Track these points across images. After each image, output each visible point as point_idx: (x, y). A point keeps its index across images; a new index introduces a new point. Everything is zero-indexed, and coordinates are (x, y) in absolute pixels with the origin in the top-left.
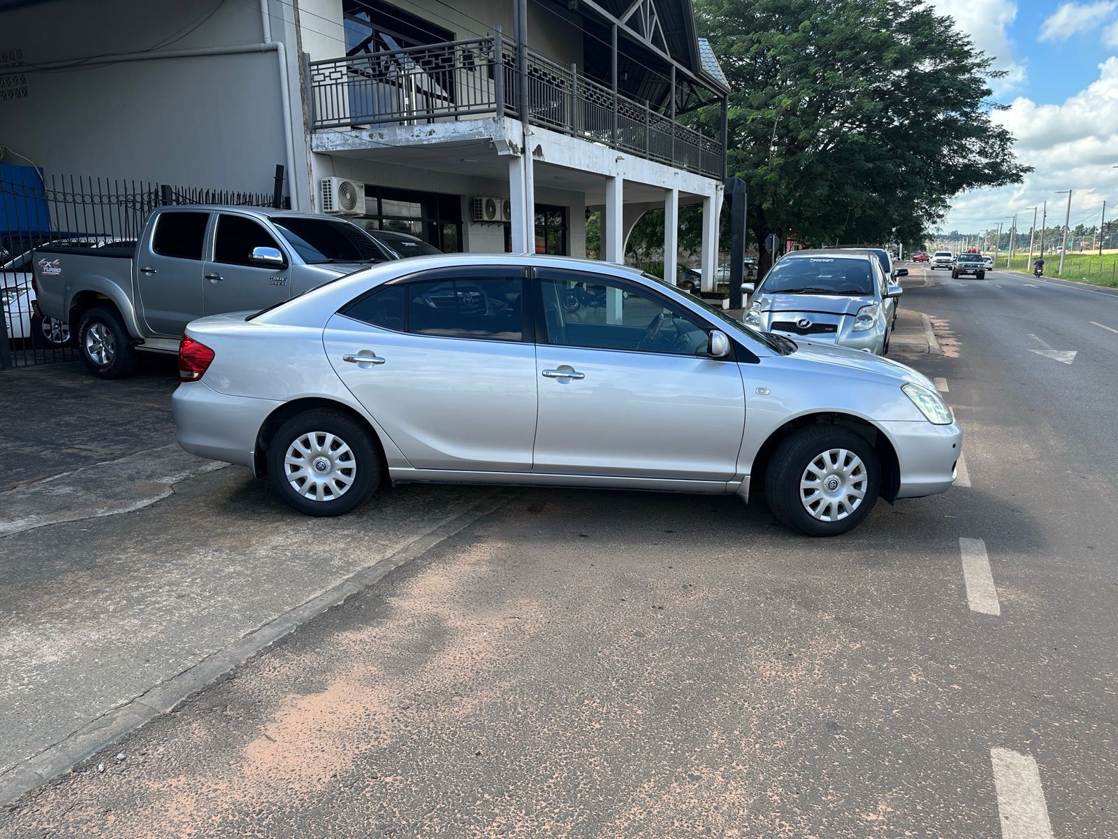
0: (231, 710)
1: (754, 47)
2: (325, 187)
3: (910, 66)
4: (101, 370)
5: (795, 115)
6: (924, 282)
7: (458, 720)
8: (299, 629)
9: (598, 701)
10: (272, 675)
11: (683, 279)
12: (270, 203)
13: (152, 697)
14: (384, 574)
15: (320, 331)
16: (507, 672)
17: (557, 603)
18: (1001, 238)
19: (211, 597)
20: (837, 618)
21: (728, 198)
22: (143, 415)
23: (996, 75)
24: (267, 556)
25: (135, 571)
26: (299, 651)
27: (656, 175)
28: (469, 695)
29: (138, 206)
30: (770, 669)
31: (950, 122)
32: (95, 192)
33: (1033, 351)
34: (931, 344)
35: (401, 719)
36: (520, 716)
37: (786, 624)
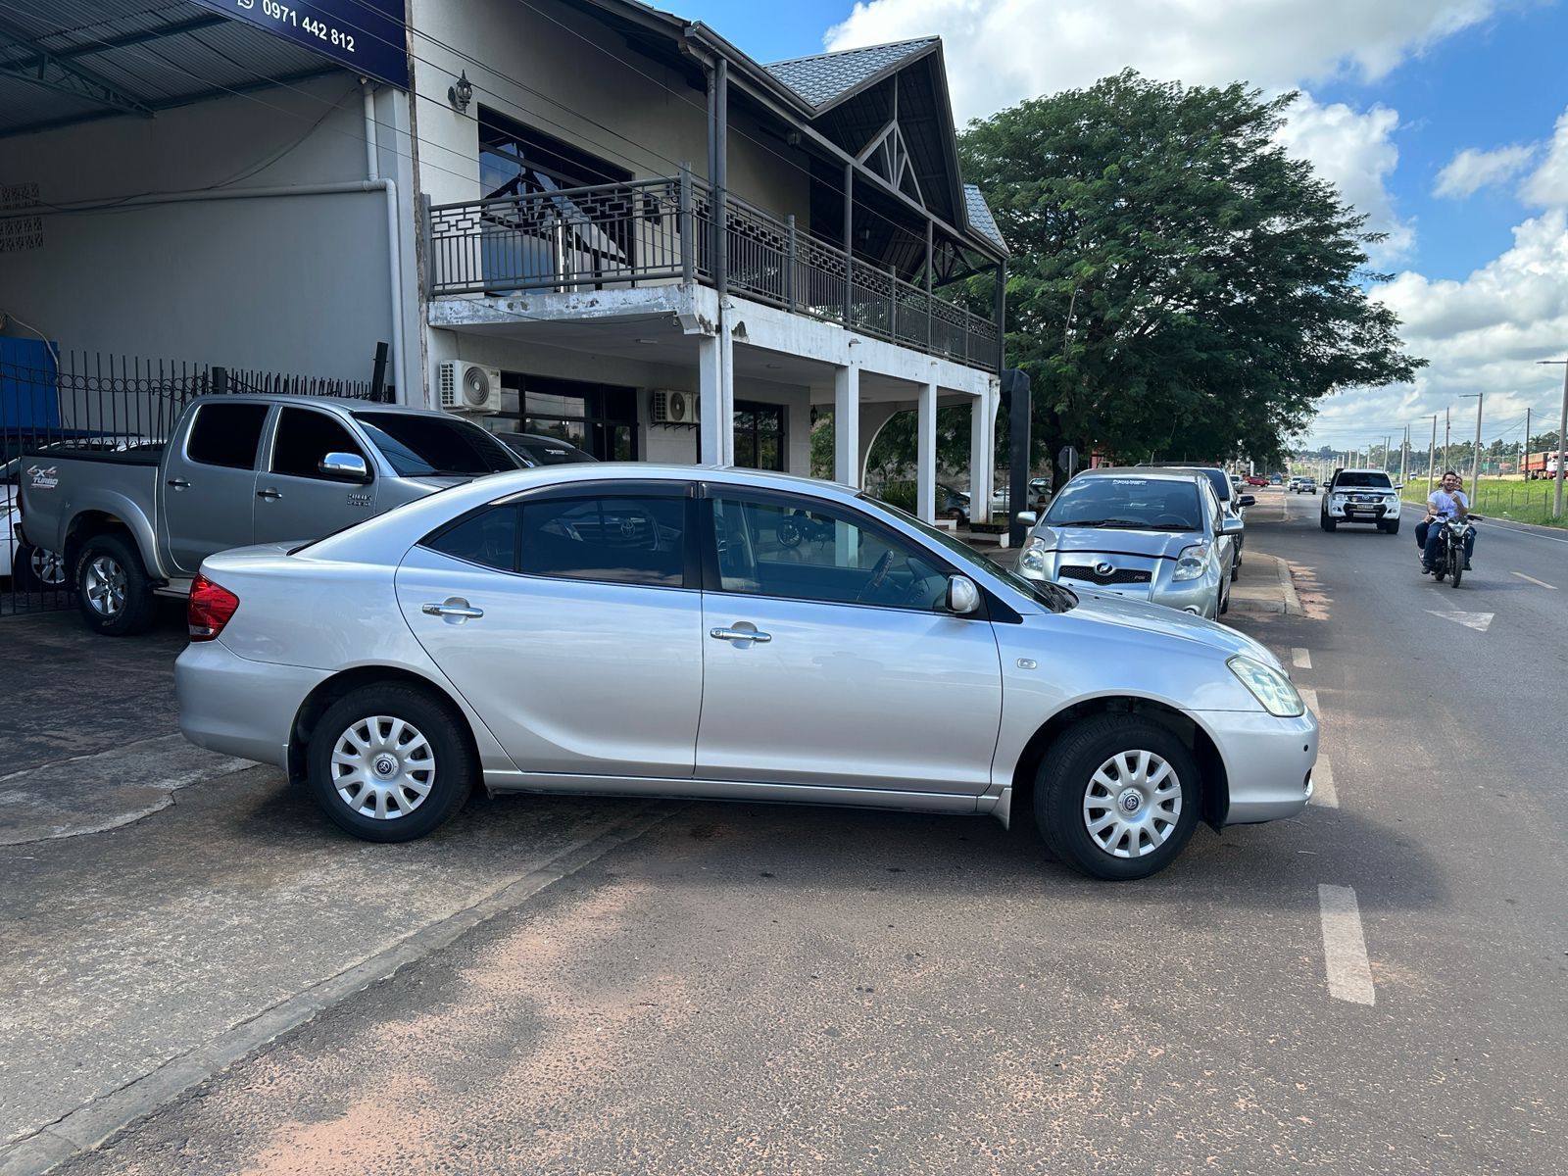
0: (193, 1145)
1: (1043, 197)
2: (445, 374)
3: (1254, 227)
4: (105, 623)
5: (1099, 288)
6: (1283, 514)
7: (539, 1168)
8: (319, 1017)
9: (758, 1139)
10: (265, 1090)
11: (948, 505)
12: (366, 394)
13: (73, 1124)
14: (460, 933)
15: (392, 569)
16: (624, 1090)
17: (714, 981)
18: (1389, 457)
19: (196, 964)
20: (1131, 1008)
21: (1006, 399)
22: (153, 688)
23: (1370, 238)
24: (292, 902)
25: (91, 923)
26: (313, 1052)
27: (905, 364)
28: (560, 1127)
29: (178, 395)
30: (1025, 1088)
31: (1311, 300)
32: (118, 374)
33: (1432, 612)
34: (1288, 601)
35: (452, 1165)
36: (635, 1162)
37: (1054, 1016)
